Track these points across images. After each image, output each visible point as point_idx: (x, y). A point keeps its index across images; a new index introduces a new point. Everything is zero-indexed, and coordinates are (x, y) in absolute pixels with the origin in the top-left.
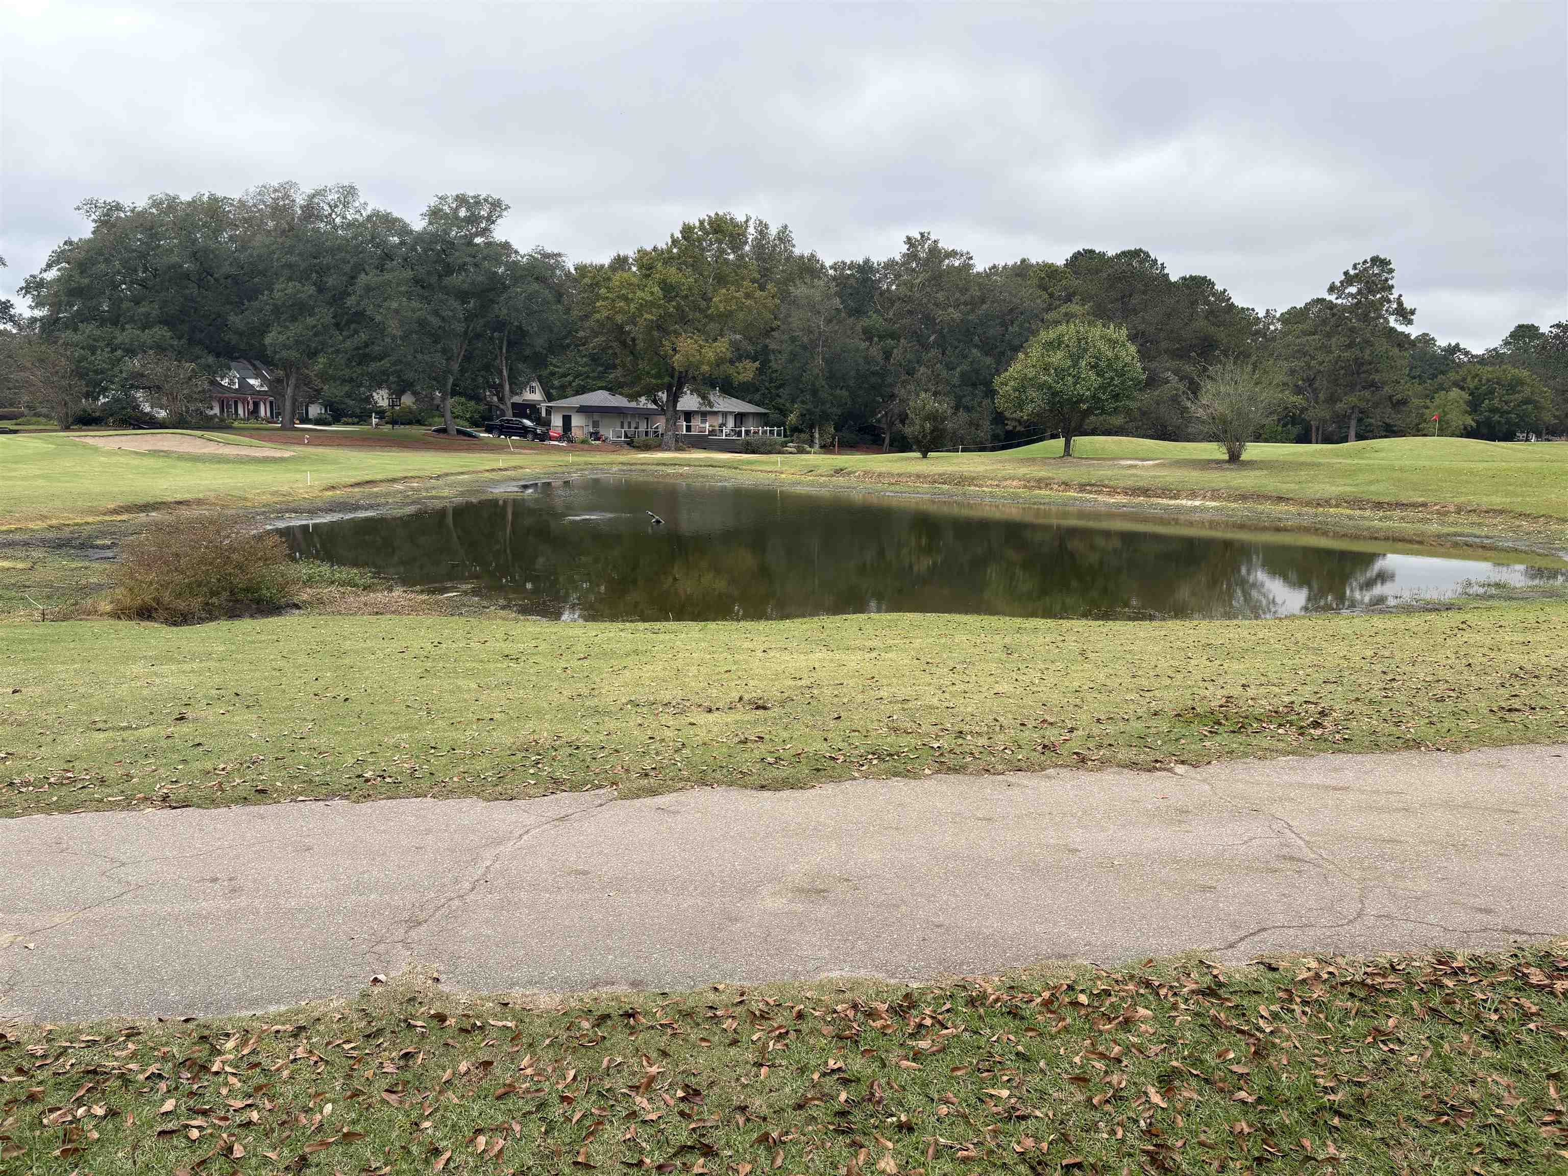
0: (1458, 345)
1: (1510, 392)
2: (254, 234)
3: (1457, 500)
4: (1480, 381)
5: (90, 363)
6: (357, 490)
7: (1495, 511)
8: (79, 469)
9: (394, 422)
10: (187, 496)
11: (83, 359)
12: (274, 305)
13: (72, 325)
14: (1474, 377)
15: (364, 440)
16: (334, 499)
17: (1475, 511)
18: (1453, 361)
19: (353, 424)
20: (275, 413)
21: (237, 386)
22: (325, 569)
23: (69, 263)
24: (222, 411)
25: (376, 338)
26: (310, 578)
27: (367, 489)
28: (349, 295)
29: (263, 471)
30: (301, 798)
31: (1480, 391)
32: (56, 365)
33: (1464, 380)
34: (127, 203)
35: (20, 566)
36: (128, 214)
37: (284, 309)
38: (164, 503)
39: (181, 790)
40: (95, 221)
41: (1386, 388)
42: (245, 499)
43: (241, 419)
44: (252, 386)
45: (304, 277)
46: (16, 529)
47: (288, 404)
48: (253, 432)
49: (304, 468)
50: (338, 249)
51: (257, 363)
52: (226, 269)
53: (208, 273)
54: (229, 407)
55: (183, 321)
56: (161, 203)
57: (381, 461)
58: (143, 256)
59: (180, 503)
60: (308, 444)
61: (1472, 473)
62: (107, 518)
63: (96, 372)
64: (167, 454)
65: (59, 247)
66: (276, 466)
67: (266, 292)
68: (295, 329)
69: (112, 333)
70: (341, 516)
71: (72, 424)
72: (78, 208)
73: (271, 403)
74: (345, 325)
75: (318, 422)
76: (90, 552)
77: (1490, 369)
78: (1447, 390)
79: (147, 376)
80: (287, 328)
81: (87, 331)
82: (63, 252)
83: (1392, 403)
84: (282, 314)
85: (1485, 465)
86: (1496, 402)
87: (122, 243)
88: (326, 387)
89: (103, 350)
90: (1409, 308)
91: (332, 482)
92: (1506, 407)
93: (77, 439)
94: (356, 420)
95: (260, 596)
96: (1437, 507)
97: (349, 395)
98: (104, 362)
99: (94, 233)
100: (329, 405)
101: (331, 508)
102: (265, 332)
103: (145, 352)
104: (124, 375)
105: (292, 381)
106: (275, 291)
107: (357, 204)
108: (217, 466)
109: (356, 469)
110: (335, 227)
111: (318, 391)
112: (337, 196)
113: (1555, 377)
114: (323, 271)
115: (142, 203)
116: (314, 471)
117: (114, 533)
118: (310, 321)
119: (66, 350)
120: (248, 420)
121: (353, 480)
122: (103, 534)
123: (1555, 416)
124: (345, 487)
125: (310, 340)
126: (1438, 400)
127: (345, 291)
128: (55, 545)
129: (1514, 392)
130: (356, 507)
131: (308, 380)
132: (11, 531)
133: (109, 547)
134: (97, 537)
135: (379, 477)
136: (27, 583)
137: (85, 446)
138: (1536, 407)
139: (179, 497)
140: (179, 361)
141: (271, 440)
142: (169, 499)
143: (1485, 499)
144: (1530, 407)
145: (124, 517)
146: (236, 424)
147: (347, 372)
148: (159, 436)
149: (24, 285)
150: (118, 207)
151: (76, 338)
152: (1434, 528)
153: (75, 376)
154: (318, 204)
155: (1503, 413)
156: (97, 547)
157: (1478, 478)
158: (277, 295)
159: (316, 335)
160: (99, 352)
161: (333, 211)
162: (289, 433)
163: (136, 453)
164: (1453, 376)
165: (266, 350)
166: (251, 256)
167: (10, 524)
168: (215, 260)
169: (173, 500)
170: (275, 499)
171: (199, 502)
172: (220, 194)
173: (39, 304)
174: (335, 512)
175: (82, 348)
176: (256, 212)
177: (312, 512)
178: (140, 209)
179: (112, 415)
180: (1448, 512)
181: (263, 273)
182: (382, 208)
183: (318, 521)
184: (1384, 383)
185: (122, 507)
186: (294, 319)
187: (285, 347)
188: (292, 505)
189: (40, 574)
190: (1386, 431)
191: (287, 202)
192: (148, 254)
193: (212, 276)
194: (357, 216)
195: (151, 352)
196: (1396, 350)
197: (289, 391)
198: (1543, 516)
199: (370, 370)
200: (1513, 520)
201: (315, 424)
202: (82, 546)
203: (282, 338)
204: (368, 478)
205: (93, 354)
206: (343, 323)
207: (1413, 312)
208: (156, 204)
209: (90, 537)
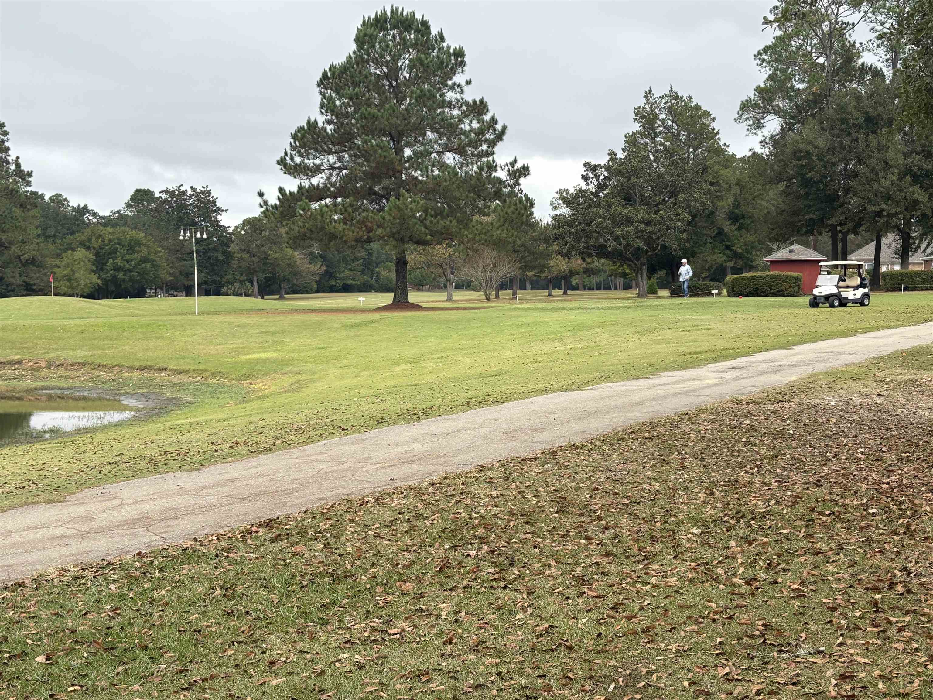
0: (86, 206)
1: (130, 252)
3: (47, 357)
4: (103, 241)
7: (79, 364)
14: (97, 238)
17: (62, 365)
18: (84, 222)
31: (104, 251)
33: (89, 240)
41: (13, 248)
61: (64, 330)
77: (111, 230)
78: (73, 250)
83: (21, 262)
85: (77, 322)
86: (119, 261)
90: (26, 170)
92: (127, 266)
96: (31, 364)
113: (167, 239)
123: (170, 274)
126: (65, 259)
129: (134, 252)
138: (154, 266)
143: (71, 353)
144: (148, 265)
152: (29, 383)
155: (126, 271)
157: (69, 334)
164: (79, 237)
180: (40, 367)
184: (11, 243)
190: (27, 290)
196: (17, 211)
198: (117, 365)
200: (94, 371)
207: (30, 174)
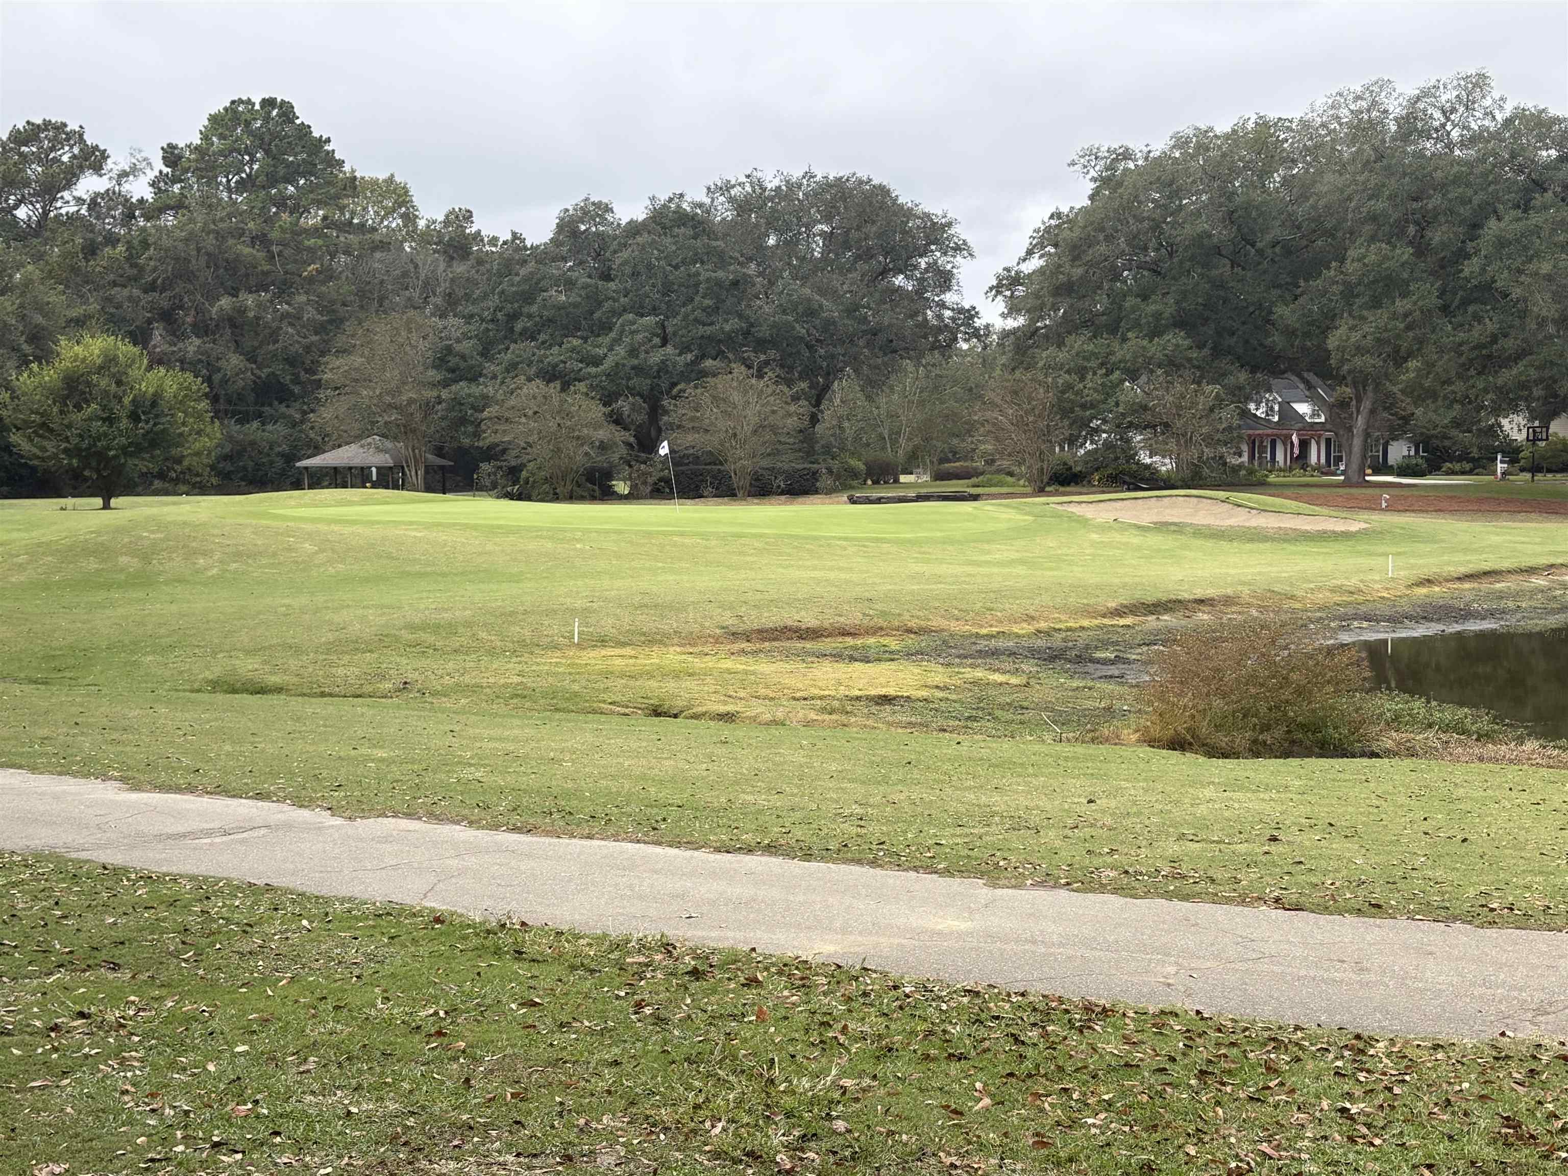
2: (1320, 173)
5: (1077, 394)
6: (1467, 585)
8: (1065, 550)
9: (1535, 469)
10: (1211, 592)
11: (1069, 387)
12: (1344, 282)
13: (1057, 337)
15: (1480, 501)
16: (1428, 600)
19: (1463, 473)
20: (1333, 460)
21: (1276, 419)
22: (1418, 705)
23: (1056, 246)
24: (1252, 457)
25: (1511, 327)
26: (1397, 718)
27: (1485, 586)
28: (1468, 256)
29: (1319, 553)
30: (1418, 917)
32: (1033, 399)
34: (1137, 146)
35: (1014, 680)
36: (1140, 163)
37: (1362, 288)
38: (1180, 601)
39: (1292, 896)
40: (1094, 180)
42: (1292, 597)
43: (1280, 470)
44: (1302, 417)
45: (1397, 233)
46: (998, 633)
47: (1357, 443)
48: (1303, 491)
49: (1381, 549)
50: (1454, 182)
51: (1311, 377)
52: (1276, 232)
53: (1248, 242)
54: (1262, 450)
55: (1207, 319)
56: (1187, 142)
57: (1508, 538)
58: (1156, 226)
59: (1201, 601)
60: (1387, 509)
62: (1106, 621)
63: (1084, 407)
64: (1178, 528)
65: (1044, 223)
66: (1337, 546)
67: (1334, 264)
68: (1377, 320)
69: (1109, 345)
70: (1441, 627)
71: (1048, 484)
72: (1073, 164)
73: (1328, 441)
74: (1458, 307)
75: (1403, 471)
76: (1091, 667)
79: (1152, 409)
80: (1363, 318)
81: (1076, 345)
82: (1048, 230)
84: (1358, 296)
87: (1130, 208)
88: (1419, 412)
89: (1095, 374)
91: (1424, 573)
93: (1059, 507)
94: (1468, 466)
95: (1324, 736)
97: (1457, 424)
98: (1096, 390)
99: (1092, 198)
100: (1422, 442)
101: (1427, 614)
102: (1328, 328)
103: (1152, 371)
104: (1121, 410)
105: (1366, 405)
106: (1348, 261)
107: (1487, 102)
108: (1249, 546)
109: (1465, 551)
110: (1450, 146)
111: (1406, 419)
112: (1455, 93)
114: (1425, 222)
115: (1160, 145)
116: (1399, 554)
117: (1117, 643)
118: (1402, 305)
119: (1046, 376)
120: (1291, 469)
121: (1463, 570)
122: (1105, 644)
124: (1447, 581)
125: (1398, 336)
127: (1461, 250)
128: (1046, 656)
130: (1467, 614)
131: (1391, 400)
132: (993, 636)
133: (1112, 662)
134: (1096, 647)
135: (1506, 565)
136: (1025, 704)
137: (1071, 518)
139: (1199, 593)
140: (1199, 383)
141: (1325, 503)
142: (1186, 596)
145: (1128, 621)
146: (1272, 478)
147: (1459, 387)
148: (1166, 500)
149: (995, 283)
150: (1127, 155)
151: (1062, 356)
153: (1056, 413)
154: (1425, 111)
156: (1098, 661)
158: (1350, 267)
159: (1409, 328)
160: (1089, 376)
161: (1448, 119)
162: (1354, 491)
163: (1138, 527)
165: (1328, 358)
166: (1314, 207)
167: (991, 626)
168: (1260, 220)
169: (1192, 597)
170: (1337, 598)
171: (1228, 601)
172: (1272, 115)
173: (1013, 310)
174: (1432, 620)
175: (1068, 372)
176: (1327, 135)
177: (1395, 620)
178: (1158, 153)
179: (1097, 469)
181: (1330, 233)
182: (1530, 104)
183: (1403, 634)
185: (1126, 607)
186: (1375, 303)
187: (1359, 350)
188: (1363, 608)
189: (1037, 694)
191: (1374, 114)
192: (1165, 222)
193: (1253, 246)
194: (1486, 123)
195: (1159, 372)
197: (1360, 422)
199: (1500, 382)
201: (1399, 475)
202: (1079, 659)
203: (1355, 337)
204: (1487, 566)
205: (1082, 379)
206: (1456, 303)
208: (1181, 142)
209: (1087, 647)
